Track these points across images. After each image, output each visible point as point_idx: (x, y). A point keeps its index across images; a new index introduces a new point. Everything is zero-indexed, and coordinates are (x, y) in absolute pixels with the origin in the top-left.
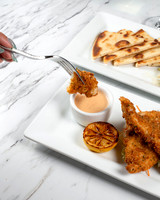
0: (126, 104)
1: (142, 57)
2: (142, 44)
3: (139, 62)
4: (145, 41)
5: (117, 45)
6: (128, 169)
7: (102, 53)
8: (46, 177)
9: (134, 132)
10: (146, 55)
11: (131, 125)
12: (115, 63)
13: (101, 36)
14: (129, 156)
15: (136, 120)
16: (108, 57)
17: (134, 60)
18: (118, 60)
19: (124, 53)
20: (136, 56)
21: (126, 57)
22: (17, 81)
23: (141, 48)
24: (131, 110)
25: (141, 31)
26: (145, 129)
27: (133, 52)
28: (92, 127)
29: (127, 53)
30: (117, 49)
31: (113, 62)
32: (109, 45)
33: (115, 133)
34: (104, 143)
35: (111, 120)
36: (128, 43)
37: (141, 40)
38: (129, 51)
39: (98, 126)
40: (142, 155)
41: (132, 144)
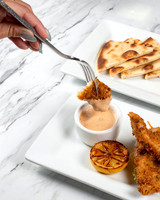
0: (136, 120)
1: (152, 67)
2: (151, 54)
3: (149, 74)
4: (154, 51)
5: (124, 55)
6: (140, 190)
7: (108, 65)
9: (146, 150)
10: (156, 66)
11: (142, 142)
12: (123, 76)
13: (106, 46)
14: (141, 176)
15: (147, 136)
16: (114, 69)
17: (144, 72)
18: (126, 72)
19: (132, 64)
20: (146, 67)
21: (134, 69)
23: (150, 59)
24: (141, 126)
25: (150, 39)
26: (157, 146)
27: (142, 62)
28: (99, 146)
29: (136, 65)
30: (124, 60)
31: (120, 75)
32: (115, 56)
33: (125, 152)
34: (113, 163)
35: (120, 138)
36: (136, 53)
37: (150, 50)
38: (138, 62)
39: (106, 145)
40: (155, 174)
41: (143, 163)
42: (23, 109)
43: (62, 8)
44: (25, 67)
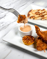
8: (9, 53)
10: (45, 16)
14: (38, 45)
16: (32, 17)
18: (36, 18)
27: (41, 15)
32: (33, 13)
34: (30, 42)
38: (39, 15)
42: (4, 28)
44: (6, 16)
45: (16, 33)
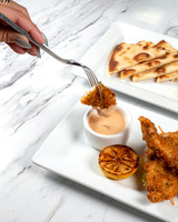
0: (146, 125)
1: (164, 70)
2: (164, 57)
3: (161, 77)
4: (167, 53)
5: (136, 58)
6: (149, 197)
7: (119, 68)
8: (58, 207)
9: (156, 156)
10: (169, 69)
11: (152, 148)
12: (134, 79)
13: (118, 48)
14: (150, 183)
15: (158, 142)
16: (125, 71)
17: (156, 75)
18: (137, 76)
19: (144, 67)
20: (158, 70)
21: (146, 72)
22: (24, 100)
23: (163, 62)
24: (152, 131)
25: (163, 42)
26: (168, 152)
27: (154, 65)
28: (108, 151)
29: (147, 67)
30: (135, 62)
31: (131, 78)
32: (126, 58)
33: (135, 157)
34: (122, 169)
35: (129, 143)
36: (148, 55)
37: (162, 53)
38: (150, 64)
39: (116, 149)
40: (165, 181)
41: (153, 169)
42: (33, 111)
43: (74, 10)
44: (36, 68)
45: (76, 136)
